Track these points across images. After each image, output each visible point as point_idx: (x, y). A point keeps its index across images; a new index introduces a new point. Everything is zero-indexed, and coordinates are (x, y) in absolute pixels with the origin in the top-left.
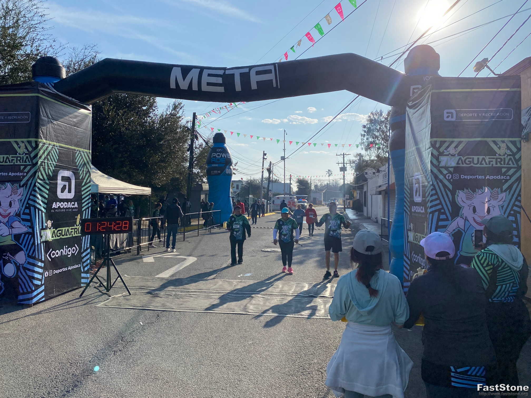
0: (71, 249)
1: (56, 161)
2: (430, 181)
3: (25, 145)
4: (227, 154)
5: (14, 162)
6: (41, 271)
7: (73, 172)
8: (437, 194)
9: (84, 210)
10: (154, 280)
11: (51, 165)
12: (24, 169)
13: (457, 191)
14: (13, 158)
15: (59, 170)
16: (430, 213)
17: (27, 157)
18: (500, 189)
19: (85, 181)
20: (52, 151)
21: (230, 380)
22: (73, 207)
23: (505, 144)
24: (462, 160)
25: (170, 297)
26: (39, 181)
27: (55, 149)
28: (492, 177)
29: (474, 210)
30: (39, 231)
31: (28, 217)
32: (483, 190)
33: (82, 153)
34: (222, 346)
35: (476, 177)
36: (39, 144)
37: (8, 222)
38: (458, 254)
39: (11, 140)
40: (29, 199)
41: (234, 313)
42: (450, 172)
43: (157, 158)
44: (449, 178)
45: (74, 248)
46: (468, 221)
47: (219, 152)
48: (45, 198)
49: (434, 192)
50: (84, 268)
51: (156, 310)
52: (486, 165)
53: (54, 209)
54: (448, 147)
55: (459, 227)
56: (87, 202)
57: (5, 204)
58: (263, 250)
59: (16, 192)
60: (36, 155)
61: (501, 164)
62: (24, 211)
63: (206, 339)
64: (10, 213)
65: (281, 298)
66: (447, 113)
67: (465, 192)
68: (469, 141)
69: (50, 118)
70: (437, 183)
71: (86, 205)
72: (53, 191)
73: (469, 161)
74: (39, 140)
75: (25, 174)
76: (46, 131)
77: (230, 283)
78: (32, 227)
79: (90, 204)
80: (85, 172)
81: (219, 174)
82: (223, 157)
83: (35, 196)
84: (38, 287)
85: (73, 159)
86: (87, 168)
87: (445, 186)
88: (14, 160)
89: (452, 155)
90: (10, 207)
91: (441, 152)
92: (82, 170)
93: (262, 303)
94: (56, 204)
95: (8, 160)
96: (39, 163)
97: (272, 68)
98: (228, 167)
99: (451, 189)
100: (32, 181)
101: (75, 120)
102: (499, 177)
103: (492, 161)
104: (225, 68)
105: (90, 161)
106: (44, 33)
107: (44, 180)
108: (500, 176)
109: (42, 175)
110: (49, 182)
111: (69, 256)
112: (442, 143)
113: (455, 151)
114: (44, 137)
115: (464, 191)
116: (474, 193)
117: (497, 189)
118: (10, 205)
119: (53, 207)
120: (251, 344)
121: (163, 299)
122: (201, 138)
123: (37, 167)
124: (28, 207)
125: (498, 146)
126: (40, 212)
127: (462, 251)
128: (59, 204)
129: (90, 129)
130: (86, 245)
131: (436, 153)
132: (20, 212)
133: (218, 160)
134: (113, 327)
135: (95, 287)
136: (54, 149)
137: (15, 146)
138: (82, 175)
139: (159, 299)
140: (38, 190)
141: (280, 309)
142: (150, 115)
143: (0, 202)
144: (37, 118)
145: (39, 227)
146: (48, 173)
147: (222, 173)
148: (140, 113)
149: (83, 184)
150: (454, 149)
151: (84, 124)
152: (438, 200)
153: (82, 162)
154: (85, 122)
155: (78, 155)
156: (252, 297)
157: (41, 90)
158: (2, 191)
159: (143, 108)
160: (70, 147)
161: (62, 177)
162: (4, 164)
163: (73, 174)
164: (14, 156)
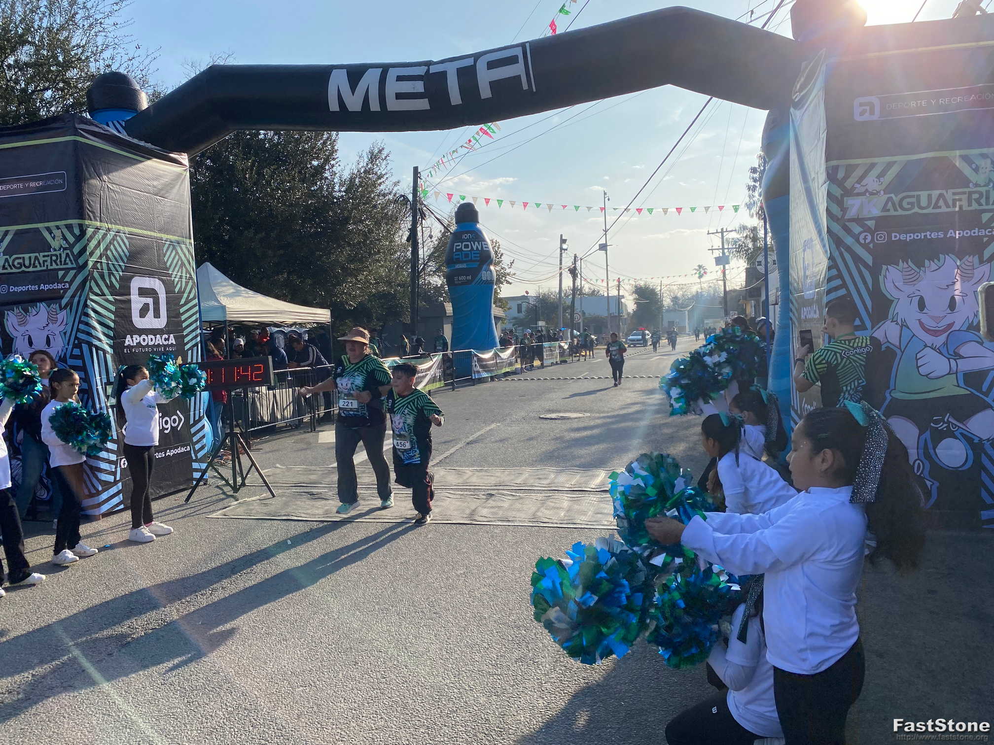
0: (170, 419)
1: (125, 260)
2: (827, 251)
3: (62, 232)
4: (483, 243)
5: (47, 265)
6: (113, 457)
7: (159, 279)
8: (840, 276)
9: (188, 350)
10: (326, 472)
11: (115, 268)
12: (64, 276)
13: (884, 267)
14: (46, 258)
15: (132, 277)
17: (67, 254)
18: (977, 256)
19: (185, 295)
20: (115, 242)
21: (400, 635)
22: (166, 343)
23: (989, 161)
24: (894, 204)
26: (92, 296)
27: (120, 237)
28: (959, 234)
29: (922, 305)
30: (102, 388)
31: (79, 363)
32: (939, 260)
33: (175, 244)
34: (407, 579)
35: (925, 236)
36: (86, 230)
38: (887, 395)
39: (40, 225)
40: (78, 330)
41: (449, 522)
42: (867, 229)
43: (343, 255)
44: (865, 241)
45: (175, 417)
46: (908, 328)
47: (467, 240)
48: (108, 327)
49: (834, 272)
50: (196, 452)
51: (310, 521)
52: (947, 207)
53: (129, 347)
54: (863, 177)
55: (888, 341)
56: (194, 334)
57: (40, 340)
58: (541, 417)
59: (54, 319)
60: (84, 250)
61: (980, 204)
62: (72, 350)
63: (381, 568)
65: (545, 496)
66: (861, 105)
67: (899, 268)
68: (909, 162)
69: (104, 181)
70: (841, 254)
71: (192, 340)
72: (123, 313)
73: (908, 204)
74: (86, 221)
75: (67, 286)
76: (99, 205)
77: (460, 474)
78: (87, 379)
79: (199, 339)
80: (184, 280)
81: (468, 282)
82: (475, 249)
83: (87, 324)
84: (107, 485)
85: (159, 256)
86: (187, 271)
87: (857, 259)
88: (46, 261)
89: (872, 194)
91: (849, 188)
92: (178, 277)
93: (506, 505)
94: (132, 337)
95: (37, 262)
96: (90, 264)
97: (519, 52)
98: (484, 267)
99: (871, 264)
100: (80, 297)
101: (155, 183)
102: (976, 232)
103: (960, 200)
104: (430, 61)
105: (192, 258)
106: (117, 33)
107: (103, 294)
108: (977, 229)
109: (97, 284)
110: (115, 299)
111: (166, 432)
112: (850, 169)
113: (878, 183)
114: (94, 217)
115: (898, 266)
116: (920, 269)
117: (972, 256)
118: (48, 342)
119: (127, 343)
120: (461, 574)
121: (330, 502)
122: (433, 216)
123: (85, 273)
124: (78, 346)
125: (974, 166)
126: (101, 353)
127: (895, 389)
128: (137, 339)
129: (188, 200)
130: (197, 412)
131: (838, 192)
133: (467, 255)
134: (225, 550)
135: (218, 487)
136: (118, 238)
137: (46, 235)
138: (179, 286)
139: (324, 502)
140: (92, 314)
141: (539, 514)
142: (326, 175)
143: (30, 338)
144: (78, 182)
145: (101, 379)
146: (111, 282)
147: (476, 280)
148: (305, 173)
149: (183, 302)
150: (876, 180)
151: (175, 191)
152: (844, 289)
153: (178, 261)
154: (177, 187)
155: (168, 248)
156: (492, 495)
157: (81, 129)
158: (31, 319)
159: (313, 162)
160: (152, 234)
161: (140, 289)
162: (31, 269)
163: (161, 283)
164: (46, 254)
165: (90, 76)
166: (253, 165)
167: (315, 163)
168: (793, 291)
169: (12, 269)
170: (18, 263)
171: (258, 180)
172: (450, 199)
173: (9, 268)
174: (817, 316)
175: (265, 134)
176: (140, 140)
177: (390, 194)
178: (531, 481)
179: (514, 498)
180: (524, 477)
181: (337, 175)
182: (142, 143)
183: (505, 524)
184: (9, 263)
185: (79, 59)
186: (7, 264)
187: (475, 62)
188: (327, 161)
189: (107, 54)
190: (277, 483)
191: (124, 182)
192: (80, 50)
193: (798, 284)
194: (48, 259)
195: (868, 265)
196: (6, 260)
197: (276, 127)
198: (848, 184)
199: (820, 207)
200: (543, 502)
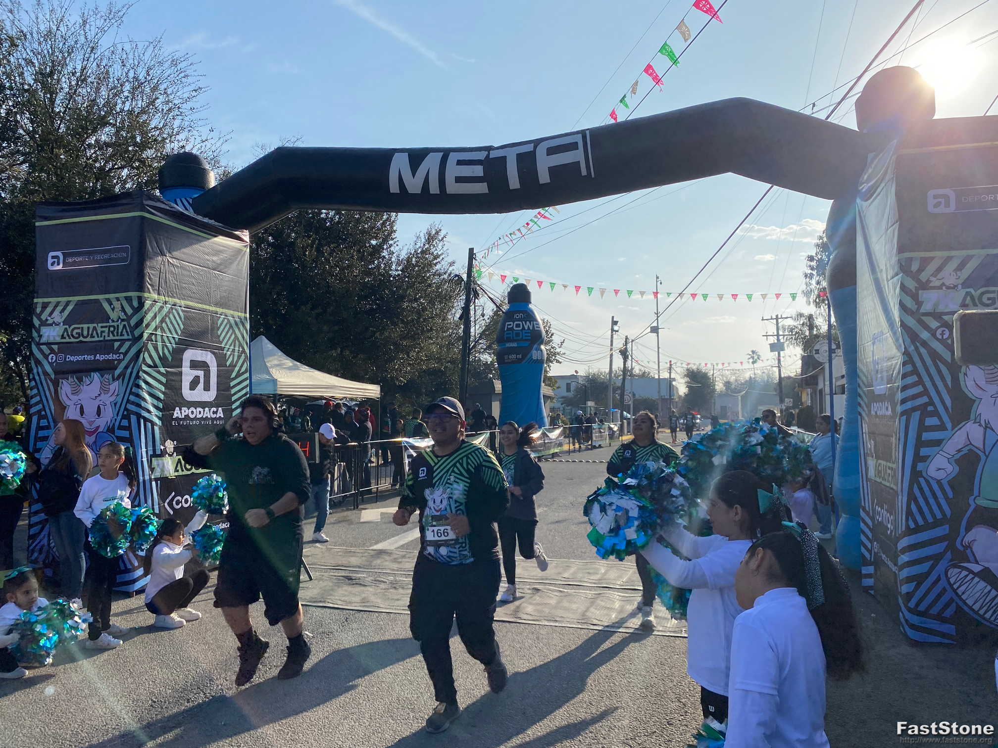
1: (179, 332)
2: (900, 346)
3: (121, 304)
4: (534, 322)
5: (104, 336)
7: (211, 352)
8: (915, 372)
10: (366, 554)
11: (169, 340)
12: (120, 347)
14: (104, 329)
15: (185, 350)
16: (902, 414)
17: (125, 325)
19: (237, 369)
20: (171, 314)
22: (214, 416)
24: (972, 298)
25: (382, 586)
26: (145, 368)
27: (176, 310)
30: (148, 460)
31: (125, 434)
33: (231, 318)
36: (144, 302)
37: (95, 442)
38: (971, 501)
39: (100, 297)
40: (128, 401)
42: (945, 324)
43: (396, 332)
44: (942, 337)
46: (993, 430)
47: (519, 320)
48: (158, 399)
51: (346, 609)
53: (177, 419)
54: (939, 269)
55: (971, 444)
57: (90, 410)
59: (106, 389)
60: (141, 321)
62: (121, 421)
64: (98, 427)
65: (595, 595)
66: (935, 197)
68: (988, 255)
69: (166, 256)
70: (917, 349)
72: (173, 385)
73: (988, 299)
74: (145, 294)
75: (122, 356)
76: (157, 279)
80: (236, 354)
81: (519, 361)
82: (526, 328)
83: (138, 396)
85: (212, 329)
86: (240, 345)
87: (934, 355)
88: (104, 332)
89: (948, 288)
90: (99, 416)
91: (924, 280)
92: (231, 350)
94: (180, 410)
95: (95, 332)
96: (146, 336)
97: (579, 139)
98: (535, 346)
100: (133, 369)
101: (215, 258)
104: (491, 146)
105: (246, 331)
107: (156, 366)
109: (151, 356)
110: (166, 371)
112: (925, 262)
113: (955, 277)
114: (153, 290)
118: (99, 413)
119: (175, 415)
121: (367, 588)
122: (486, 295)
123: (141, 343)
124: (127, 417)
126: (149, 425)
127: (979, 496)
128: (185, 411)
129: (246, 274)
131: (911, 284)
132: (114, 424)
133: (518, 334)
136: (174, 311)
137: (106, 306)
138: (231, 359)
139: (362, 588)
140: (143, 385)
141: (587, 614)
142: (384, 254)
143: (82, 408)
144: (141, 257)
145: (147, 452)
146: (164, 353)
147: (526, 359)
148: (364, 251)
149: (233, 375)
150: (952, 273)
151: (234, 266)
152: (921, 386)
153: (231, 335)
154: (236, 263)
155: (223, 321)
156: (538, 590)
157: (147, 205)
158: (85, 388)
159: (372, 242)
160: (207, 307)
161: (191, 361)
162: (88, 339)
163: (213, 356)
164: (105, 325)
165: (164, 155)
166: (313, 242)
167: (374, 242)
168: (861, 384)
169: (70, 338)
170: (77, 333)
171: (317, 257)
172: (503, 280)
173: (67, 338)
174: (889, 413)
175: (327, 214)
176: (205, 216)
177: (445, 273)
178: (580, 575)
179: (562, 594)
180: (572, 570)
181: (395, 255)
182: (206, 220)
183: (552, 624)
184: (68, 333)
185: (155, 140)
186: (65, 334)
187: (535, 147)
188: (385, 240)
189: (181, 136)
190: (315, 564)
191: (183, 257)
192: (158, 132)
193: (867, 378)
194: (106, 330)
195: (947, 361)
196: (66, 329)
197: (336, 207)
198: (923, 277)
199: (890, 300)
200: (593, 601)
